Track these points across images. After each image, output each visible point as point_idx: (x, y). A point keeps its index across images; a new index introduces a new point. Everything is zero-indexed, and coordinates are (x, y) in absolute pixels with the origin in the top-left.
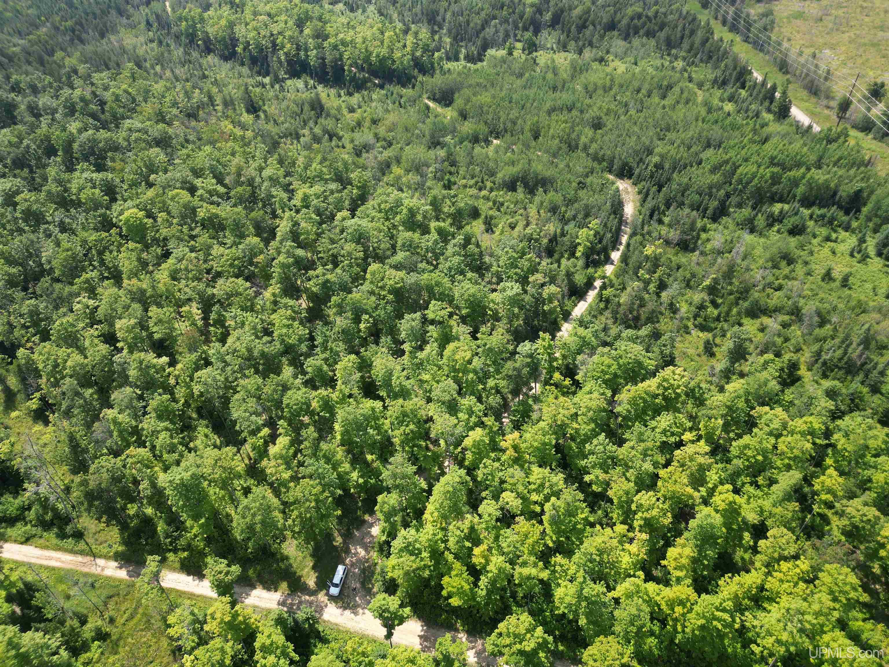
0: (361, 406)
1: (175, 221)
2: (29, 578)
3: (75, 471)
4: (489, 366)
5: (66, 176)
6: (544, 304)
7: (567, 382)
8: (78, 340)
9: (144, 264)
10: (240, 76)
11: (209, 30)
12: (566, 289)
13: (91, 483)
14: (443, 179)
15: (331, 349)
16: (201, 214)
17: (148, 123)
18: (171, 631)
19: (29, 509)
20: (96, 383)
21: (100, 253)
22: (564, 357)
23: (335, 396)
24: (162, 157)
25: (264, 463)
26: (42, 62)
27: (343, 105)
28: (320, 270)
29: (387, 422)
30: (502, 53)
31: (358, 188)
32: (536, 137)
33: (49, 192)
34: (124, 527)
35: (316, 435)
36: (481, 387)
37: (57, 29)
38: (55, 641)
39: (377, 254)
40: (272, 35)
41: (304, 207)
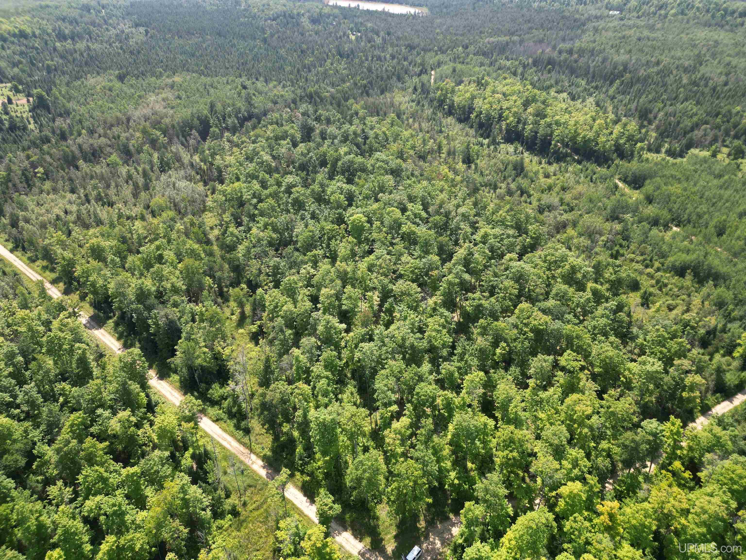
0: (476, 418)
1: (384, 229)
2: (209, 448)
3: (261, 385)
4: (607, 428)
5: (326, 182)
6: (684, 390)
7: (687, 475)
8: (295, 293)
9: (353, 254)
10: (467, 135)
11: (456, 99)
12: (712, 385)
13: (268, 397)
14: (611, 249)
15: (466, 361)
16: (404, 229)
17: (391, 157)
18: (279, 534)
19: (226, 399)
20: (296, 328)
21: (330, 239)
22: (691, 449)
23: (457, 401)
24: (392, 183)
25: (386, 432)
26: (339, 105)
27: (541, 171)
28: (477, 295)
29: (495, 441)
30: (706, 154)
31: (532, 238)
32: (720, 234)
33: (313, 190)
34: (276, 438)
35: (432, 427)
36: (592, 444)
37: (356, 84)
38: (207, 501)
39: (530, 295)
40: (501, 109)
41: (481, 242)
